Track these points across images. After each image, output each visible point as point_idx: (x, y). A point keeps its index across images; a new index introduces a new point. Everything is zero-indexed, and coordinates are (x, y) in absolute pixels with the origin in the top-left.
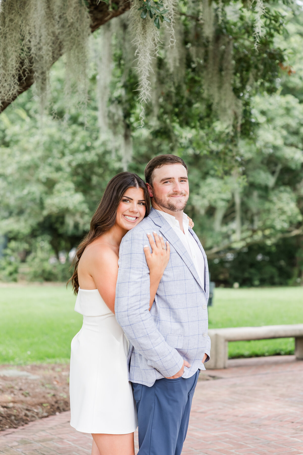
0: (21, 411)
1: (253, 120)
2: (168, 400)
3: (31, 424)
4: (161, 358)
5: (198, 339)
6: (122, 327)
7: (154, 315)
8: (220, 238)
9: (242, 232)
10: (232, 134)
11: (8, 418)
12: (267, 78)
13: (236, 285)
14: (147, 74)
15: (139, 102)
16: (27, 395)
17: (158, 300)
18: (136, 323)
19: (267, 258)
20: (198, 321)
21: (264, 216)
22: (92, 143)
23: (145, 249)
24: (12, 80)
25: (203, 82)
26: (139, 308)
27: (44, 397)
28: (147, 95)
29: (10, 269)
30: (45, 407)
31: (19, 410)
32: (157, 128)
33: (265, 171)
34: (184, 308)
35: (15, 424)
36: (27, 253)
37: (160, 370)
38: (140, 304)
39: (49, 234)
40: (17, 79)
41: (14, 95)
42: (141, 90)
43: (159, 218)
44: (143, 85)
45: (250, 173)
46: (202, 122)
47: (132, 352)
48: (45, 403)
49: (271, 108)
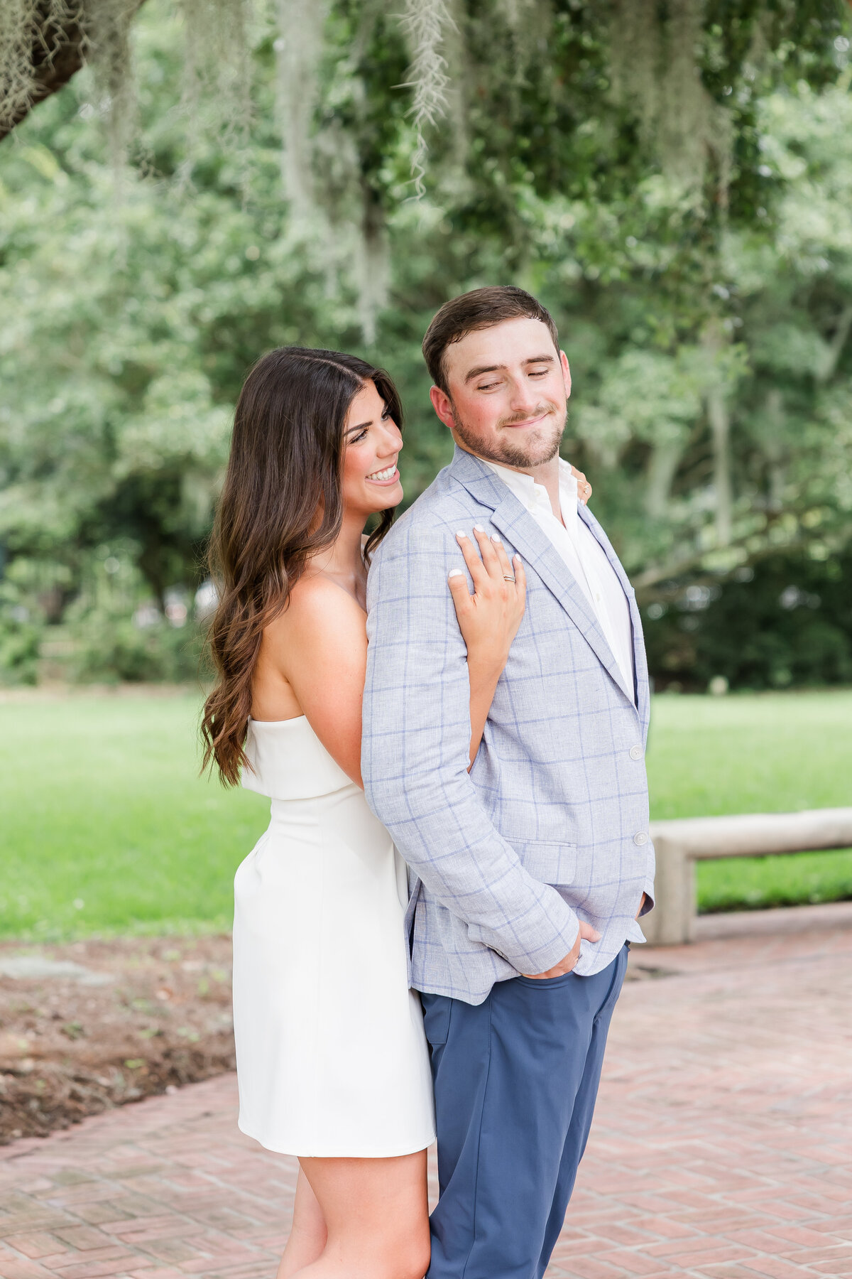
0: (60, 1082)
1: (765, 171)
2: (531, 1042)
3: (90, 1122)
4: (510, 919)
5: (621, 852)
6: (387, 825)
7: (482, 783)
8: (666, 539)
9: (736, 519)
10: (702, 214)
11: (17, 1105)
12: (808, 38)
13: (719, 684)
14: (436, 35)
15: (409, 121)
16: (76, 1034)
17: (493, 737)
18: (430, 814)
19: (815, 600)
20: (619, 796)
21: (803, 469)
22: (262, 250)
23: (453, 582)
24: (13, 62)
25: (607, 52)
26: (439, 768)
27: (129, 1039)
28: (435, 100)
29: (14, 645)
30: (132, 1070)
31: (54, 1081)
32: (467, 200)
33: (804, 330)
34: (574, 760)
35: (43, 1125)
36: (67, 595)
37: (507, 954)
38: (441, 754)
39: (134, 537)
40: (29, 58)
41: (19, 107)
42: (416, 85)
43: (486, 482)
44: (423, 70)
45: (756, 335)
46: (603, 178)
47: (418, 899)
48: (131, 1058)
49: (822, 131)
